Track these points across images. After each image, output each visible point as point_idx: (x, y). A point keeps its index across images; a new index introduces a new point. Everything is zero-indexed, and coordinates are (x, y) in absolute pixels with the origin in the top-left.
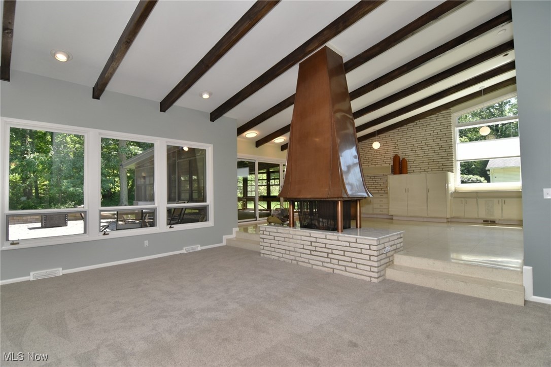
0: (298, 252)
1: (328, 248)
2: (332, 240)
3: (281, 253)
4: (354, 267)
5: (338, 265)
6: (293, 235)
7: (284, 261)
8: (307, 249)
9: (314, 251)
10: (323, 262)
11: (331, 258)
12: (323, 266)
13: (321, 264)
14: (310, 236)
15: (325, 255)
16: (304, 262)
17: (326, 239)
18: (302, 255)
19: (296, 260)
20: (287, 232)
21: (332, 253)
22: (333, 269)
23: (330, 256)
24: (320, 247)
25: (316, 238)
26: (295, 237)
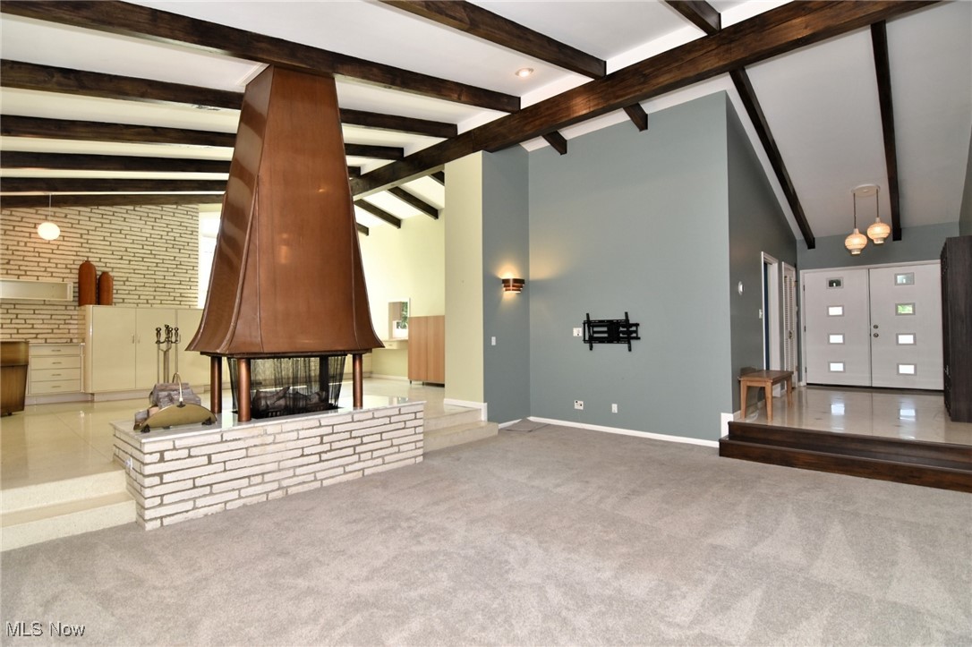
0: (289, 469)
1: (355, 438)
2: (362, 421)
3: (233, 490)
4: (395, 453)
5: (372, 459)
6: (274, 435)
7: (245, 505)
8: (312, 454)
9: (325, 452)
10: (344, 466)
11: (359, 454)
12: (345, 473)
13: (341, 470)
14: (320, 426)
15: (350, 451)
16: (304, 482)
17: (353, 421)
18: (299, 471)
19: (283, 488)
20: (255, 432)
21: (362, 444)
22: (363, 469)
23: (359, 449)
24: (339, 441)
25: (333, 426)
26: (279, 438)
